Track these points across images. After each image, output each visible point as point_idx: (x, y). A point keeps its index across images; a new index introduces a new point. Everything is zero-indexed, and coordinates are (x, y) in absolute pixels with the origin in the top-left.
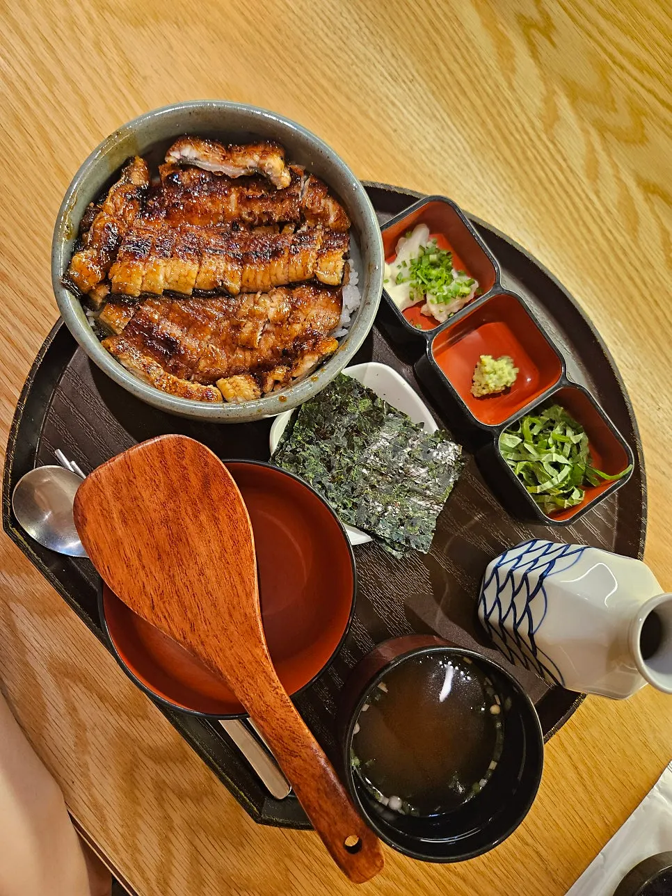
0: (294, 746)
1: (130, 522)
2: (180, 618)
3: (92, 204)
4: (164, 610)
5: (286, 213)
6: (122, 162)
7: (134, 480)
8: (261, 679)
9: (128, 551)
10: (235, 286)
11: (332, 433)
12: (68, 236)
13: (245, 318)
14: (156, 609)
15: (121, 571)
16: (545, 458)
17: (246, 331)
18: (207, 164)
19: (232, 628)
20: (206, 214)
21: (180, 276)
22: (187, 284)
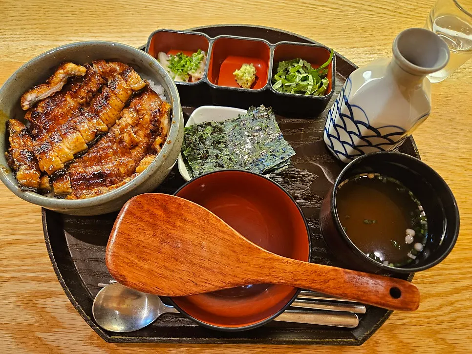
0: (323, 278)
1: (147, 258)
2: (213, 276)
3: (6, 153)
4: (202, 280)
5: (97, 84)
6: (5, 127)
7: (130, 237)
8: (276, 265)
9: (159, 272)
10: (103, 127)
11: (208, 152)
12: (7, 171)
13: (120, 134)
14: (198, 283)
15: (164, 283)
16: (297, 80)
17: (126, 138)
18: (43, 95)
19: (241, 256)
20: (63, 115)
21: (74, 142)
22: (81, 143)
